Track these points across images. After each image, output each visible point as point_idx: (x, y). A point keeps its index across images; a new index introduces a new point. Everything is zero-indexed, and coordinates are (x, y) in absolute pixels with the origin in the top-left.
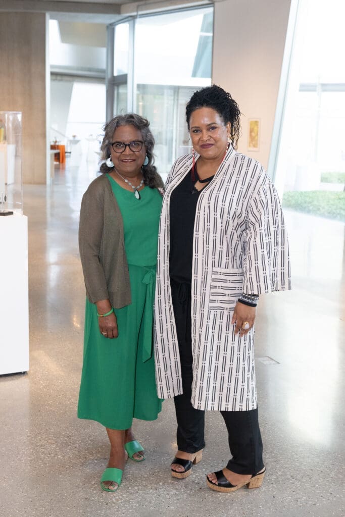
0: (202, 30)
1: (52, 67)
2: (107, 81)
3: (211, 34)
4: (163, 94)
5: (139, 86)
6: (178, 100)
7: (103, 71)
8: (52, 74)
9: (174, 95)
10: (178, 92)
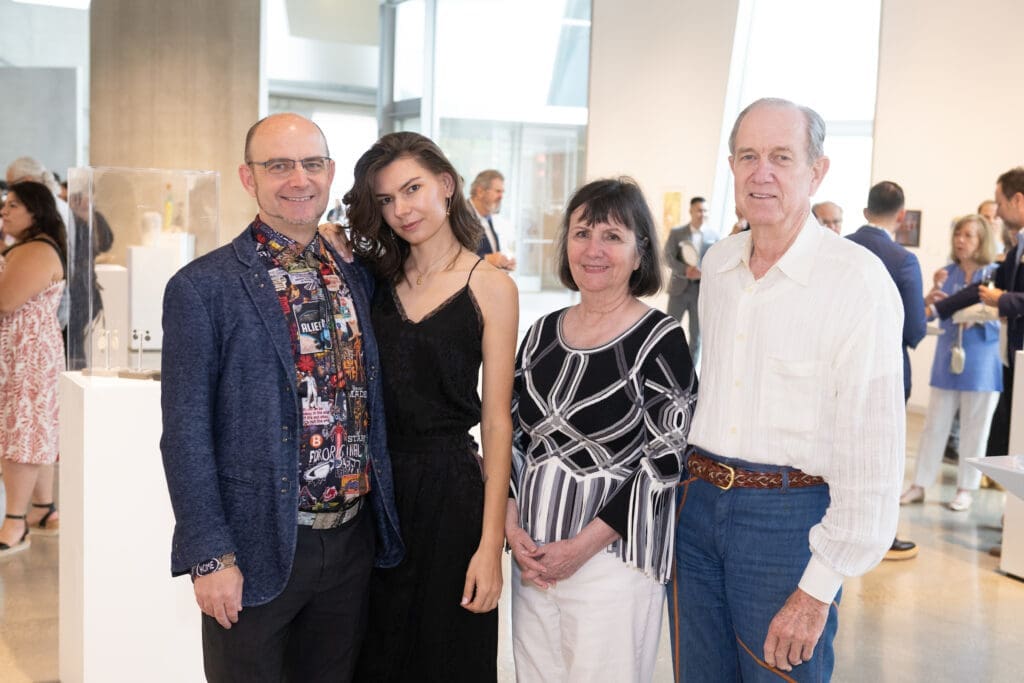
0: (567, 15)
1: (272, 82)
2: (379, 111)
3: (587, 23)
4: (489, 138)
5: (443, 122)
6: (520, 149)
7: (371, 93)
8: (272, 96)
9: (513, 141)
10: (521, 135)
